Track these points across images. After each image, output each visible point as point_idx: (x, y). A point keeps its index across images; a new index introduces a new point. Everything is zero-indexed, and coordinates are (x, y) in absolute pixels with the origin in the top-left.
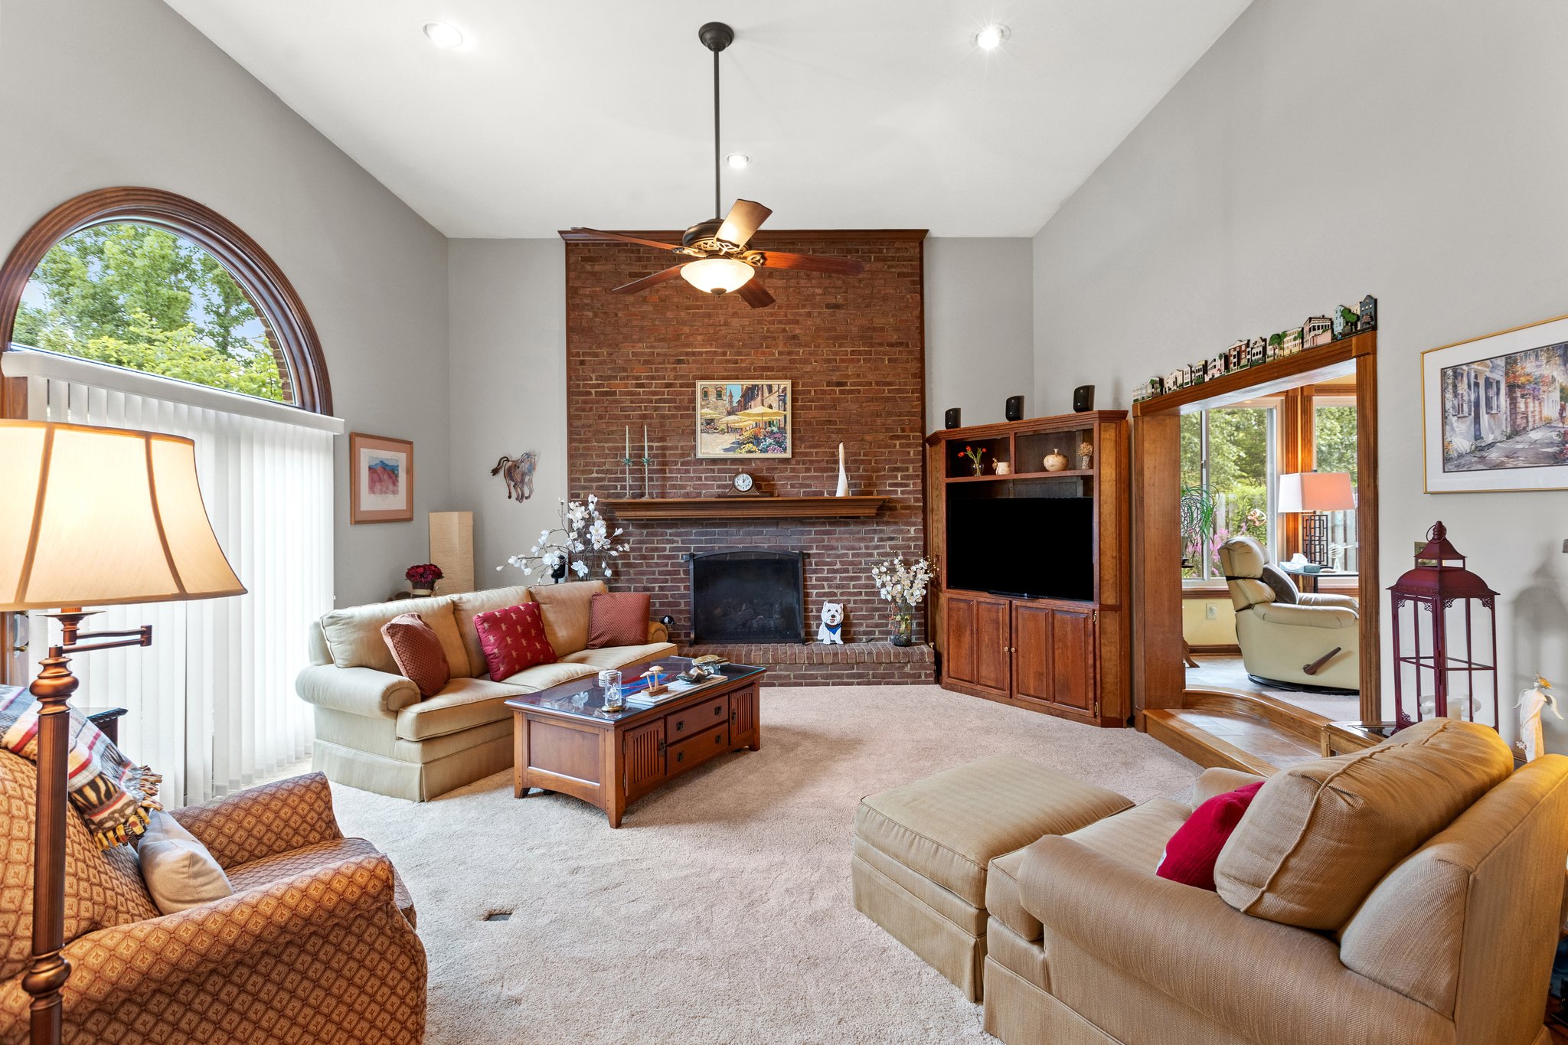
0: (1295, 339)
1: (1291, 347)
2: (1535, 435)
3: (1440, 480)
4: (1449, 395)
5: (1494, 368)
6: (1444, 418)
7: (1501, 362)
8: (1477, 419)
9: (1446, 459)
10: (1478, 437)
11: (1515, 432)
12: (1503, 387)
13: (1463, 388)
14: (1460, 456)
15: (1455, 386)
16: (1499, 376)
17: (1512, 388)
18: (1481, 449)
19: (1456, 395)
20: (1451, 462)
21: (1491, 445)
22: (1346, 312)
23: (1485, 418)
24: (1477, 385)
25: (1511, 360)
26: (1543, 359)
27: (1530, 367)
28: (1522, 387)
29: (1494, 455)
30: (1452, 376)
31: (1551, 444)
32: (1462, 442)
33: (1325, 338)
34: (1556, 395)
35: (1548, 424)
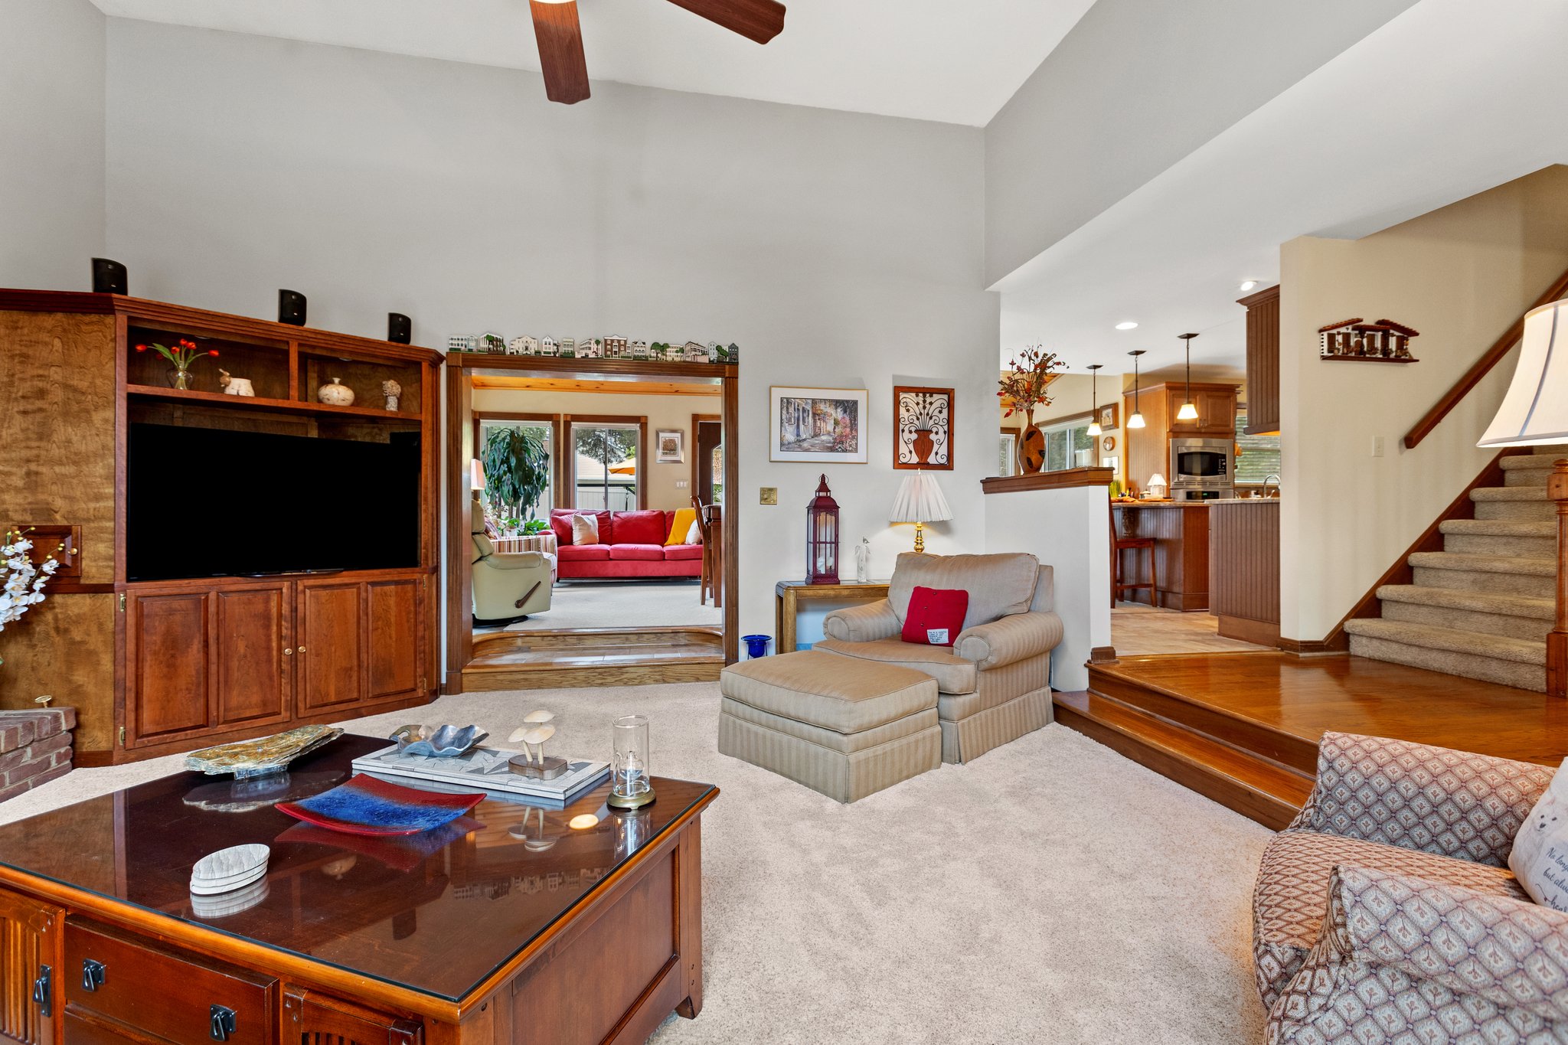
0: (677, 352)
1: (671, 355)
2: (824, 438)
3: (777, 454)
4: (784, 412)
5: (807, 403)
6: (781, 423)
7: (810, 402)
8: (798, 427)
9: (782, 444)
10: (798, 435)
11: (816, 435)
12: (810, 413)
13: (791, 410)
14: (789, 443)
15: (787, 408)
16: (808, 407)
17: (814, 414)
18: (800, 441)
19: (788, 413)
20: (784, 446)
21: (804, 440)
22: (719, 348)
23: (802, 427)
24: (798, 410)
25: (814, 401)
26: (828, 404)
27: (822, 407)
28: (819, 415)
29: (805, 445)
30: (786, 402)
31: (829, 442)
32: (790, 437)
33: (704, 359)
34: (833, 422)
35: (829, 434)
